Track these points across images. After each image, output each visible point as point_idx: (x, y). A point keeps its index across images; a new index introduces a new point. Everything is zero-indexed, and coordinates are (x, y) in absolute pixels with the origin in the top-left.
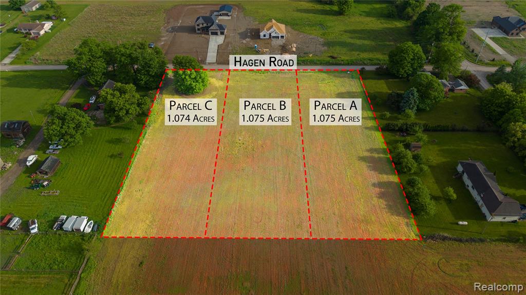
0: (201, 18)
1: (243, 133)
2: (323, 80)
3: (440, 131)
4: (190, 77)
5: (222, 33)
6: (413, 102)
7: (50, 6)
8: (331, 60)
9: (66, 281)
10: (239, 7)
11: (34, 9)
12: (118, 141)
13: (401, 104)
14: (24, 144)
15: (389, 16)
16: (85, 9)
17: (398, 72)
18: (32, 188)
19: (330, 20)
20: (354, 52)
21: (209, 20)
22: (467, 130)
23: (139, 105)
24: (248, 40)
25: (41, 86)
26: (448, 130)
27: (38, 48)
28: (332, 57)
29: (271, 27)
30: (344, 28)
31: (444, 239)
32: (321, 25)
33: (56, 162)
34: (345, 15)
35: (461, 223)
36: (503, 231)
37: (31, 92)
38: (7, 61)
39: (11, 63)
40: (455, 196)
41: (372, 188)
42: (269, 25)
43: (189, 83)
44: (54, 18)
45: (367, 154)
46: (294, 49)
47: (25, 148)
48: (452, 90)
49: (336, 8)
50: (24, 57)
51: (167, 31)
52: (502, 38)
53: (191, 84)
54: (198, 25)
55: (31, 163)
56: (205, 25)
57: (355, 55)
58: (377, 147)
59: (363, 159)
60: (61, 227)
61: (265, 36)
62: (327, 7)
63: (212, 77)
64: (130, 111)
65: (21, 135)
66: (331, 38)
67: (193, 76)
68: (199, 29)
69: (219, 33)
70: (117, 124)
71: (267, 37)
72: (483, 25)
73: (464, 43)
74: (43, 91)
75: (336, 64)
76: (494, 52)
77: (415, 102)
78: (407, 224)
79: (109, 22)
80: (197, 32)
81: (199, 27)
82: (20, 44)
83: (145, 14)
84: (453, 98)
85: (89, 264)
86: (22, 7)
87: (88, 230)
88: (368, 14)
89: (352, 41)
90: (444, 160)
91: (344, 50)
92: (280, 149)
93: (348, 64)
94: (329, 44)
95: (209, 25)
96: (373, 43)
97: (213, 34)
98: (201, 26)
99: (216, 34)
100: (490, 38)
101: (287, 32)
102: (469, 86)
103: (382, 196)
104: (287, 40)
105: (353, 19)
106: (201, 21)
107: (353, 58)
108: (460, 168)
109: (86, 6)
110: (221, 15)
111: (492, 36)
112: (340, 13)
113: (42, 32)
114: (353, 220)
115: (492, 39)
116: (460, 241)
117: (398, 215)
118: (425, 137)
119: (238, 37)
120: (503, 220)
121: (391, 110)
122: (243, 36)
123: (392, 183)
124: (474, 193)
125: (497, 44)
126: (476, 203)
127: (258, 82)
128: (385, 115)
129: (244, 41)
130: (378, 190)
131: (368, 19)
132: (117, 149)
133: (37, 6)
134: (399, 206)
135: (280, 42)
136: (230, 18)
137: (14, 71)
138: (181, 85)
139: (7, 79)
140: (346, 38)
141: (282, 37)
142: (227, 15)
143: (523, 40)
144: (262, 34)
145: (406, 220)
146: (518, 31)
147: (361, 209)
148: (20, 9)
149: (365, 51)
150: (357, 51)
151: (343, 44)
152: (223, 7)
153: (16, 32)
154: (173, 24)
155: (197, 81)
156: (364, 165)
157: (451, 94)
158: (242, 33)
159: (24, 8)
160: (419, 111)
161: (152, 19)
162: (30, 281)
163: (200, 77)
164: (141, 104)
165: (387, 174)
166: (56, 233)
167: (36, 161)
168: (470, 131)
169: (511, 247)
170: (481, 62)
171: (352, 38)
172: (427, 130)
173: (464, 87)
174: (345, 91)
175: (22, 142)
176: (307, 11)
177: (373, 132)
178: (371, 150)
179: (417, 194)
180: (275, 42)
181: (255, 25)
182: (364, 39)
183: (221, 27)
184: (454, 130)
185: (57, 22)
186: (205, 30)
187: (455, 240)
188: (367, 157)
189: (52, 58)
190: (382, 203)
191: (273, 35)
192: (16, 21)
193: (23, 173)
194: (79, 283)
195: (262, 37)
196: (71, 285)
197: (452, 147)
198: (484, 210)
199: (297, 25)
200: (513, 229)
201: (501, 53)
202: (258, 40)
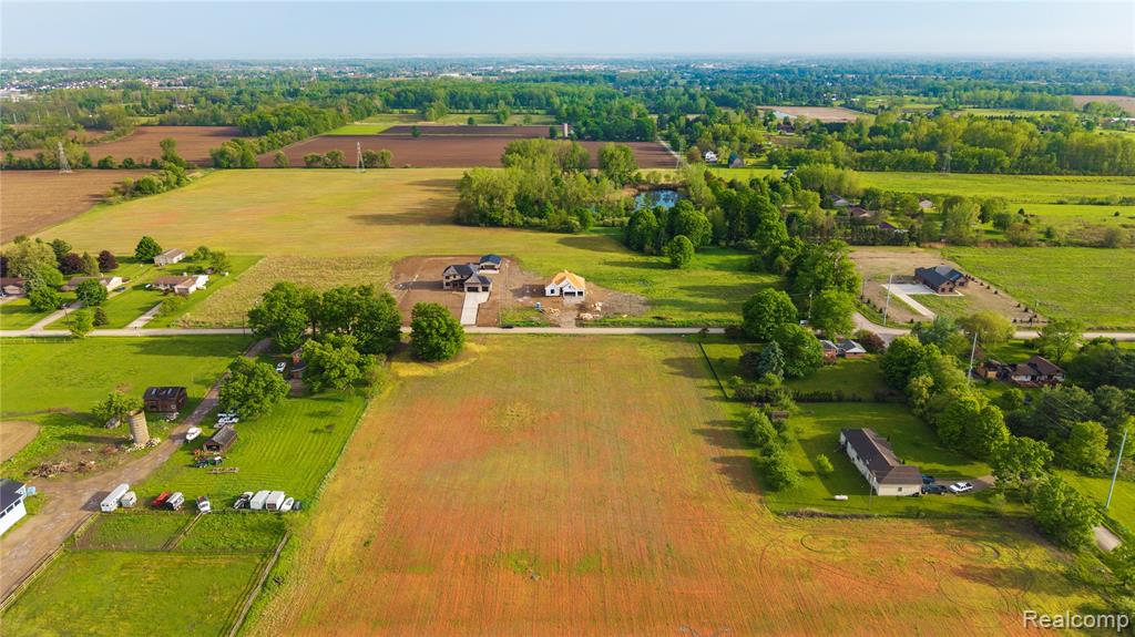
0: (452, 268)
1: (518, 404)
2: (643, 344)
3: (820, 401)
4: (437, 331)
5: (485, 289)
6: (775, 361)
7: (202, 256)
8: (655, 321)
9: (258, 561)
10: (512, 258)
11: (175, 260)
12: (323, 414)
13: (760, 367)
14: (178, 418)
15: (752, 269)
16: (260, 261)
17: (758, 331)
18: (196, 465)
19: (657, 276)
20: (692, 313)
21: (465, 271)
22: (860, 400)
23: (359, 365)
24: (525, 298)
25: (196, 354)
26: (831, 400)
27: (186, 308)
28: (658, 318)
29: (564, 279)
30: (678, 284)
31: (812, 515)
32: (643, 281)
33: (231, 435)
34: (679, 268)
35: (837, 497)
36: (901, 506)
37: (183, 360)
38: (139, 323)
39: (144, 327)
40: (831, 467)
41: (711, 463)
42: (560, 276)
43: (436, 341)
44: (209, 272)
45: (704, 427)
46: (599, 309)
47: (180, 423)
48: (842, 355)
49: (667, 260)
50: (166, 319)
51: (396, 288)
52: (928, 296)
53: (438, 343)
54: (447, 278)
55: (193, 437)
56: (458, 277)
57: (694, 316)
58: (722, 419)
59: (701, 432)
60: (247, 504)
61: (552, 291)
62: (653, 259)
63: (470, 341)
64: (347, 372)
65: (174, 407)
66: (657, 295)
67: (443, 331)
68: (448, 284)
69: (480, 289)
70: (321, 396)
71: (557, 293)
72: (900, 280)
73: (869, 302)
74: (200, 359)
75: (664, 326)
76: (914, 312)
77: (780, 364)
78: (760, 501)
79: (300, 277)
80: (445, 287)
81: (449, 281)
82: (158, 303)
83: (359, 268)
84: (842, 364)
85: (290, 543)
86: (156, 259)
87: (286, 508)
88: (719, 267)
89: (691, 299)
90: (822, 433)
91: (677, 311)
92: (574, 421)
93: (683, 326)
94: (653, 303)
95: (465, 277)
96: (724, 302)
97: (470, 290)
98: (452, 278)
99: (476, 290)
100: (910, 296)
101: (588, 289)
102: (869, 351)
103: (724, 471)
104: (588, 297)
105: (693, 273)
106: (452, 271)
107: (692, 319)
108: (843, 438)
109: (261, 257)
110: (482, 268)
111: (912, 293)
112: (675, 265)
113: (192, 289)
114: (681, 496)
115: (914, 297)
116: (836, 517)
117: (749, 490)
118: (794, 407)
119: (510, 296)
120: (899, 494)
121: (746, 377)
122: (520, 293)
123: (742, 457)
124: (861, 465)
125: (921, 303)
126: (863, 477)
127: (541, 347)
128: (734, 381)
129: (520, 300)
130: (719, 465)
131: (719, 273)
132: (323, 423)
133: (180, 257)
134: (750, 482)
135: (577, 300)
136: (498, 272)
137: (151, 336)
138: (422, 346)
139: (141, 345)
140: (682, 296)
141: (580, 293)
142: (492, 268)
143: (960, 298)
144: (548, 289)
145: (759, 497)
146: (951, 286)
147: (693, 485)
148: (152, 261)
149: (711, 311)
150: (696, 310)
151: (675, 303)
152: (486, 258)
153: (150, 289)
154: (403, 279)
155: (448, 340)
156: (701, 439)
157: (840, 360)
158: (516, 290)
159: (157, 259)
160: (788, 377)
161: (371, 273)
162: (202, 561)
163: (453, 334)
164: (363, 364)
165: (734, 448)
166: (238, 512)
167: (199, 436)
168: (865, 402)
169: (910, 523)
170: (893, 324)
171: (690, 296)
172: (798, 399)
173: (858, 349)
174: (678, 356)
175: (175, 416)
176: (622, 264)
177: (717, 403)
178: (713, 423)
179: (774, 463)
180: (568, 300)
181: (537, 281)
182: (711, 297)
183: (484, 280)
184: (840, 399)
185: (214, 277)
186: (459, 285)
187: (830, 516)
188: (707, 430)
189: (211, 319)
190: (726, 479)
191: (566, 290)
192: (147, 276)
193: (181, 449)
194: (277, 562)
195: (548, 293)
196: (264, 566)
197: (835, 419)
198: (873, 482)
199: (604, 280)
200: (913, 504)
201: (924, 314)
202: (542, 299)
